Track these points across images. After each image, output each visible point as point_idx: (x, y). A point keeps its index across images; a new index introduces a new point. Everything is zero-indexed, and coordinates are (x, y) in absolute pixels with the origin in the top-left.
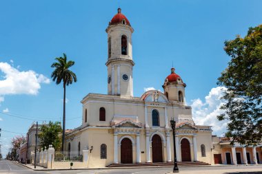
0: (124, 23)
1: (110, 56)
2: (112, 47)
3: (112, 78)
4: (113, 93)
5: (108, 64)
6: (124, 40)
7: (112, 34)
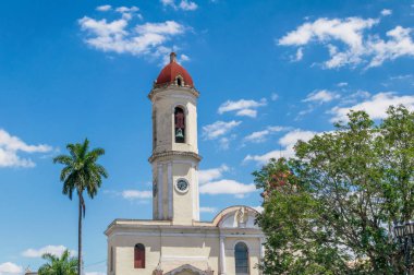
0: (179, 83)
1: (155, 146)
2: (158, 129)
3: (159, 187)
4: (160, 217)
5: (152, 160)
6: (179, 115)
7: (157, 105)
